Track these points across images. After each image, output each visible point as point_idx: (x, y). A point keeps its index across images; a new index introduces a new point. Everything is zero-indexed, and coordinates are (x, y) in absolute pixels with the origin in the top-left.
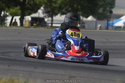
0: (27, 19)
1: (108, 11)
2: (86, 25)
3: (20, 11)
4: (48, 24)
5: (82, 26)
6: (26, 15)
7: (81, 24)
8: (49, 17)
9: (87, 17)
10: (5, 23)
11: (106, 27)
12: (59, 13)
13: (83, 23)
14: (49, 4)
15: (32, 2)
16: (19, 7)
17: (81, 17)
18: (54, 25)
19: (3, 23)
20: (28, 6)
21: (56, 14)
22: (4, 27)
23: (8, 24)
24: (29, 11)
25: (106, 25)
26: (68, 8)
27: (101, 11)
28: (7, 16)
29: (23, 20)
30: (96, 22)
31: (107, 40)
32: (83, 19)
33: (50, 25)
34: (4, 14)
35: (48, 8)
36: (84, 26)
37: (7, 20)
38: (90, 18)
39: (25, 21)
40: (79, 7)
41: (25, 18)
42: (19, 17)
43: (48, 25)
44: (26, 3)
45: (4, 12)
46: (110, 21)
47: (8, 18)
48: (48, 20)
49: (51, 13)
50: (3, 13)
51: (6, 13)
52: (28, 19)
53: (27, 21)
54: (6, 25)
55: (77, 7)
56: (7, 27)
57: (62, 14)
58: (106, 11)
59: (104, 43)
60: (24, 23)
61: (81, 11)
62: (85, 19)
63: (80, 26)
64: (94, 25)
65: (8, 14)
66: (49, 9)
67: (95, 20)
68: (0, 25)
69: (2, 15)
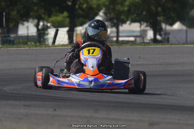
0: (78, 32)
2: (171, 38)
3: (68, 20)
4: (112, 37)
5: (165, 38)
6: (76, 26)
7: (163, 36)
8: (112, 27)
9: (172, 24)
10: (45, 40)
12: (127, 20)
13: (167, 33)
14: (112, 6)
15: (85, 6)
16: (65, 14)
17: (163, 26)
18: (121, 39)
19: (42, 40)
20: (80, 12)
21: (124, 22)
22: (45, 46)
23: (50, 41)
24: (81, 19)
26: (142, 12)
28: (48, 28)
30: (187, 31)
32: (166, 27)
33: (115, 39)
34: (43, 25)
35: (110, 14)
36: (168, 38)
37: (47, 34)
38: (177, 26)
39: (77, 34)
40: (160, 9)
42: (66, 29)
43: (111, 39)
44: (77, 6)
45: (43, 22)
47: (49, 31)
48: (111, 32)
49: (115, 21)
50: (41, 24)
51: (46, 23)
52: (80, 31)
53: (80, 36)
54: (47, 43)
55: (157, 10)
56: (49, 47)
57: (133, 21)
60: (74, 38)
61: (163, 16)
62: (168, 28)
63: (163, 38)
64: (184, 36)
65: (49, 25)
66: (112, 15)
67: (184, 28)
68: (38, 44)
69: (40, 27)
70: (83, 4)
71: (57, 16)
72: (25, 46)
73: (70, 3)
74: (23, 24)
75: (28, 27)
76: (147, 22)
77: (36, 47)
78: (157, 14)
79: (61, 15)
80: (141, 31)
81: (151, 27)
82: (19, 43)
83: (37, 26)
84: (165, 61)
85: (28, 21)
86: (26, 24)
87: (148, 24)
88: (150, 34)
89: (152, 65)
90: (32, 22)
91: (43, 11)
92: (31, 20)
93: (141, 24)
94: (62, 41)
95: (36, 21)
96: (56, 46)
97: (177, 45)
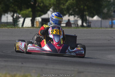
0: (37, 20)
1: (112, 10)
2: (92, 25)
3: (31, 13)
6: (36, 17)
7: (87, 24)
9: (93, 17)
10: (17, 25)
11: (111, 26)
15: (42, 4)
16: (30, 10)
17: (88, 18)
18: (62, 25)
19: (16, 24)
20: (39, 8)
22: (17, 28)
23: (20, 25)
24: (39, 13)
25: (111, 24)
26: (76, 9)
27: (105, 11)
28: (19, 18)
29: (34, 21)
30: (101, 21)
31: (112, 37)
32: (89, 18)
34: (17, 16)
36: (90, 25)
37: (19, 21)
38: (96, 18)
39: (36, 21)
40: (86, 8)
41: (36, 20)
42: (30, 18)
44: (37, 5)
46: (114, 20)
47: (20, 19)
50: (15, 15)
51: (18, 15)
52: (39, 20)
53: (38, 22)
54: (18, 26)
55: (84, 8)
56: (20, 28)
58: (111, 11)
59: (109, 41)
60: (35, 23)
61: (88, 12)
62: (90, 19)
64: (99, 24)
65: (20, 16)
67: (100, 19)
68: (13, 26)
69: (15, 17)
70: (41, 4)
71: (25, 10)
72: (5, 27)
73: (32, 3)
74: (5, 15)
75: (7, 17)
76: (78, 15)
77: (12, 28)
78: (84, 10)
79: (27, 10)
80: (74, 21)
81: (80, 18)
82: (2, 26)
83: (13, 16)
84: (88, 37)
85: (7, 13)
86: (6, 15)
87: (79, 16)
88: (80, 22)
89: (80, 40)
90: (10, 14)
91: (16, 7)
92: (9, 13)
93: (75, 17)
94: (27, 25)
95: (12, 13)
96: (24, 28)
97: (96, 28)
